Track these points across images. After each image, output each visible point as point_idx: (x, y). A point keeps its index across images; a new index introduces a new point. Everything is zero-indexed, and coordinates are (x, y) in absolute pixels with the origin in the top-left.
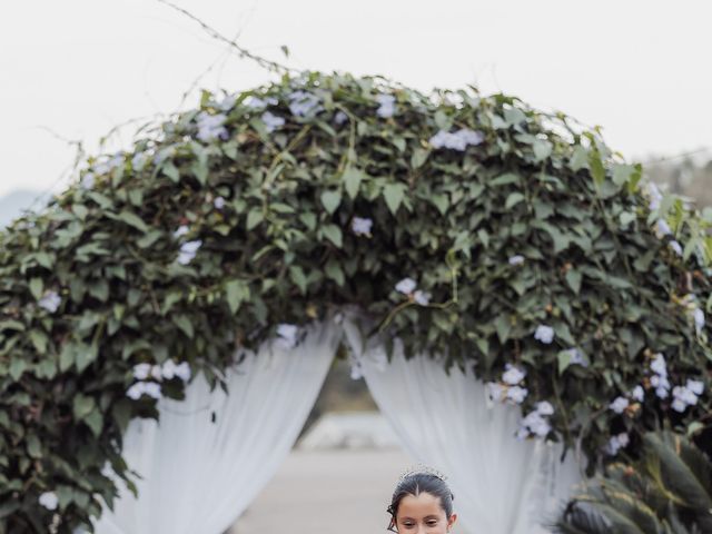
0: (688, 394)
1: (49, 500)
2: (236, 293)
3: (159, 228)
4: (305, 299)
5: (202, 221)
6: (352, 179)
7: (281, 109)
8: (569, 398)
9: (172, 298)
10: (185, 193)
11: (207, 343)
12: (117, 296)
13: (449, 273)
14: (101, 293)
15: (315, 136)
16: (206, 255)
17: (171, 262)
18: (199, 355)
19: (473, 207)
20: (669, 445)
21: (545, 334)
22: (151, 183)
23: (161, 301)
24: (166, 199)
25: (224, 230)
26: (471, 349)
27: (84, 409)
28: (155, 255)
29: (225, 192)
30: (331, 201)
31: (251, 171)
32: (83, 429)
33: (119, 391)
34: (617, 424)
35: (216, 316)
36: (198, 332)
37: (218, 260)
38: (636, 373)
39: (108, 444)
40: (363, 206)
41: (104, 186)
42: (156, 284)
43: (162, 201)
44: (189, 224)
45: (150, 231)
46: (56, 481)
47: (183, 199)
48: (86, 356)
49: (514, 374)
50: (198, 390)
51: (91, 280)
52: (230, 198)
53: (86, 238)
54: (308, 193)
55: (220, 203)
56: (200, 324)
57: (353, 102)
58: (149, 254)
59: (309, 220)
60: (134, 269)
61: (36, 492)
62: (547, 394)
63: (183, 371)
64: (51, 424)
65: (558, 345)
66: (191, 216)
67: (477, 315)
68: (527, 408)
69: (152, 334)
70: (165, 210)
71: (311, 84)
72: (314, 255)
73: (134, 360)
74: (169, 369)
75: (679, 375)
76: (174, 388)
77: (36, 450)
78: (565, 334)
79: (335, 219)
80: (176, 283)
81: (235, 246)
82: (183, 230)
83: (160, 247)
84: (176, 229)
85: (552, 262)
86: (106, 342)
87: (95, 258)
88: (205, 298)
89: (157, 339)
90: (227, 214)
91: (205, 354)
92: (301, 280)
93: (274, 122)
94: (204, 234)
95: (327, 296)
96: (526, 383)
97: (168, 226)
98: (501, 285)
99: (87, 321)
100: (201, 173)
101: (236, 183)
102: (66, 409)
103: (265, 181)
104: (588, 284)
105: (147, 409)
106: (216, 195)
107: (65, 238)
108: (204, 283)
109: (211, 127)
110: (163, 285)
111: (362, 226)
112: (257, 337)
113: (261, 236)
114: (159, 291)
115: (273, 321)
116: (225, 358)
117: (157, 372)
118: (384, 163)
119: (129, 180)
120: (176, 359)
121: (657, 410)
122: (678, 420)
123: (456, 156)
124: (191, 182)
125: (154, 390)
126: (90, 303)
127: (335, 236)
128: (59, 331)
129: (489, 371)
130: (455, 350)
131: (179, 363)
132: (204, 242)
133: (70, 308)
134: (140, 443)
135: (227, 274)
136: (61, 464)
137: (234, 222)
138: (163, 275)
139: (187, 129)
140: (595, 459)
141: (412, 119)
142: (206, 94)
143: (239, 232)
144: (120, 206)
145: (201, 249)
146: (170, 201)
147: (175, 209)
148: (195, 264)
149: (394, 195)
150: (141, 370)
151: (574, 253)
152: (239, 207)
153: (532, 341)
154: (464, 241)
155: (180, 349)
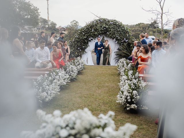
0: (127, 41)
1: (83, 47)
2: (96, 33)
4: (101, 34)
6: (104, 25)
7: (100, 21)
8: (119, 41)
9: (92, 34)
13: (110, 32)
14: (87, 33)
15: (102, 22)
19: (112, 27)
20: (125, 44)
21: (117, 36)
22: (91, 25)
27: (86, 41)
30: (103, 27)
32: (86, 42)
33: (88, 40)
34: (122, 43)
35: (95, 35)
38: (123, 39)
39: (88, 43)
40: (105, 27)
41: (87, 26)
46: (84, 46)
48: (86, 37)
49: (115, 39)
50: (93, 40)
51: (87, 32)
53: (86, 29)
54: (101, 26)
57: (105, 20)
58: (90, 30)
59: (101, 28)
60: (89, 31)
61: (82, 46)
62: (117, 41)
63: (92, 38)
64: (84, 42)
65: (118, 37)
67: (112, 35)
68: (116, 41)
69: (90, 36)
71: (102, 19)
72: (101, 31)
73: (89, 38)
74: (91, 38)
75: (126, 39)
76: (92, 39)
77: (82, 44)
78: (118, 36)
79: (103, 28)
80: (92, 32)
85: (118, 31)
86: (87, 36)
87: (87, 31)
90: (96, 28)
92: (101, 32)
93: (99, 21)
94: (94, 29)
95: (102, 34)
96: (116, 40)
97: (92, 28)
98: (114, 33)
99: (86, 35)
100: (94, 25)
101: (96, 26)
102: (85, 41)
103: (98, 26)
104: (120, 33)
105: (90, 41)
107: (85, 29)
108: (94, 32)
109: (95, 22)
110: (91, 32)
111: (105, 29)
112: (98, 36)
113: (98, 29)
115: (98, 35)
116: (95, 38)
118: (106, 24)
119: (89, 25)
121: (125, 42)
122: (126, 42)
123: (111, 24)
124: (93, 25)
126: (86, 34)
127: (103, 29)
128: (84, 36)
129: (113, 39)
130: (111, 37)
133: (85, 34)
136: (84, 44)
139: (93, 22)
140: (120, 45)
141: (109, 21)
142: (95, 20)
143: (96, 29)
144: (89, 27)
149: (107, 27)
150: (90, 38)
151: (119, 31)
153: (116, 37)
154: (112, 30)
155: (92, 37)
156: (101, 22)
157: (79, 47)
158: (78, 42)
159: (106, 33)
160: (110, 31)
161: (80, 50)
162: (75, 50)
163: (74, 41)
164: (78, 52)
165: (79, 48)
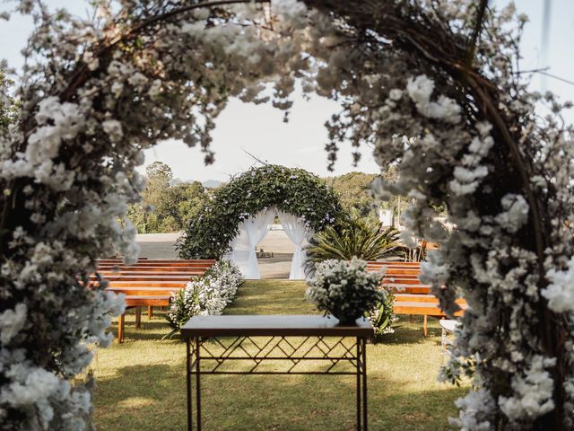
0: (332, 220)
1: (225, 235)
2: (258, 201)
4: (269, 203)
5: (252, 189)
6: (277, 183)
7: (265, 171)
8: (313, 220)
9: (247, 203)
10: (249, 184)
11: (252, 210)
12: (238, 201)
13: (292, 199)
14: (235, 201)
15: (271, 176)
16: (253, 195)
17: (247, 196)
19: (297, 188)
20: (329, 228)
21: (309, 209)
22: (243, 182)
23: (245, 202)
25: (256, 191)
26: (296, 212)
27: (231, 220)
28: (244, 195)
29: (256, 185)
30: (274, 187)
31: (260, 181)
32: (231, 223)
33: (238, 217)
34: (320, 225)
35: (255, 205)
36: (251, 208)
37: (255, 196)
38: (324, 216)
39: (235, 226)
40: (279, 188)
41: (235, 183)
43: (245, 186)
45: (243, 191)
46: (226, 232)
47: (249, 186)
48: (232, 211)
49: (303, 216)
50: (250, 217)
51: (233, 199)
53: (232, 192)
54: (269, 185)
57: (278, 170)
59: (270, 190)
60: (240, 197)
62: (309, 219)
63: (248, 214)
64: (226, 223)
65: (311, 211)
66: (250, 189)
67: (297, 206)
68: (305, 222)
69: (242, 208)
71: (271, 166)
72: (270, 195)
74: (246, 214)
75: (331, 217)
76: (246, 217)
77: (223, 227)
78: (312, 209)
79: (274, 189)
80: (248, 200)
81: (258, 194)
82: (249, 191)
83: (245, 193)
85: (310, 198)
86: (235, 209)
87: (234, 195)
88: (252, 202)
89: (244, 209)
90: (256, 188)
91: (252, 212)
94: (252, 192)
95: (272, 203)
96: (305, 218)
97: (246, 190)
98: (302, 201)
99: (232, 206)
100: (252, 181)
101: (258, 183)
102: (228, 220)
103: (264, 183)
104: (316, 201)
105: (242, 220)
106: (254, 185)
107: (229, 192)
108: (252, 200)
109: (254, 174)
110: (245, 200)
111: (278, 191)
112: (261, 209)
113: (262, 192)
115: (263, 206)
116: (255, 212)
117: (244, 214)
118: (282, 180)
119: (240, 182)
121: (327, 222)
122: (331, 224)
123: (295, 179)
124: (250, 182)
125: (243, 217)
126: (233, 203)
127: (274, 193)
128: (227, 207)
129: (299, 215)
130: (294, 212)
133: (229, 203)
134: (240, 225)
135: (256, 198)
136: (227, 229)
138: (245, 198)
139: (248, 174)
140: (317, 230)
141: (288, 173)
142: (253, 168)
143: (258, 191)
144: (238, 186)
147: (247, 187)
148: (251, 196)
149: (284, 186)
150: (241, 214)
151: (314, 196)
152: (258, 187)
153: (306, 211)
154: (296, 194)
155: (248, 211)
156: (269, 176)
157: (214, 236)
158: (212, 222)
159: (281, 201)
160: (293, 196)
161: (218, 244)
162: (205, 244)
163: (202, 222)
164: (211, 249)
165: (214, 239)
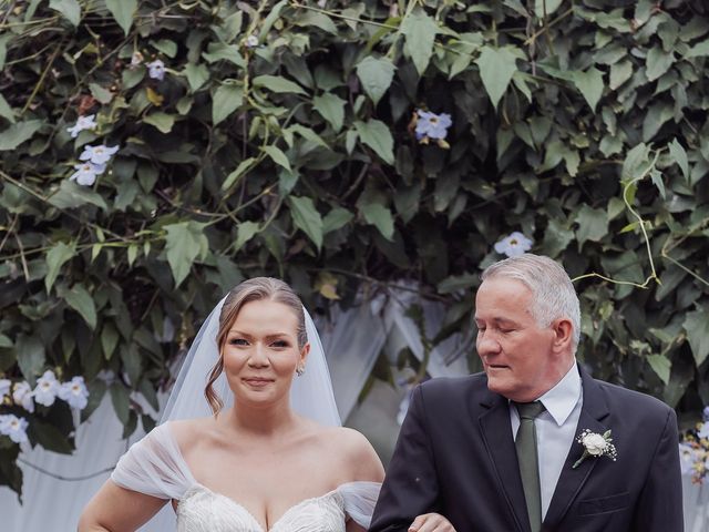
3: (36, 114)
5: (121, 103)
6: (419, 34)
9: (58, 254)
10: (90, 48)
11: (122, 340)
16: (127, 171)
17: (58, 181)
18: (105, 365)
19: (650, 96)
22: (24, 26)
23: (36, 256)
24: (51, 58)
25: (165, 124)
28: (27, 166)
29: (169, 49)
30: (375, 74)
31: (220, 10)
35: (141, 290)
36: (105, 319)
37: (150, 180)
40: (438, 89)
42: (26, 223)
43: (43, 61)
44: (97, 107)
45: (19, 119)
47: (87, 60)
52: (176, 62)
54: (329, 56)
55: (157, 69)
56: (109, 306)
58: (13, 163)
59: (332, 109)
63: (75, 392)
66: (101, 94)
69: (14, 320)
70: (49, 81)
72: (337, 178)
74: (48, 389)
76: (53, 426)
79: (381, 110)
80: (66, 222)
81: (184, 155)
82: (85, 123)
83: (36, 151)
84: (72, 119)
88: (120, 253)
89: (23, 330)
90: (171, 93)
91: (117, 363)
92: (312, 222)
94: (123, 130)
95: (357, 261)
97: (51, 111)
100: (123, 10)
101: (191, 32)
103: (247, 31)
106: (151, 54)
108: (119, 223)
110: (41, 224)
111: (432, 126)
113: (238, 139)
114: (31, 235)
116: (158, 373)
117: (22, 394)
120: (59, 370)
125: (15, 428)
127: (380, 140)
131: (66, 378)
132: (123, 145)
135: (164, 209)
137: (184, 109)
138: (42, 207)
143: (194, 128)
145: (117, 158)
146: (60, 63)
147: (69, 80)
148: (105, 188)
149: (499, 69)
152: (196, 78)
154: (638, 165)
160: (599, 184)
